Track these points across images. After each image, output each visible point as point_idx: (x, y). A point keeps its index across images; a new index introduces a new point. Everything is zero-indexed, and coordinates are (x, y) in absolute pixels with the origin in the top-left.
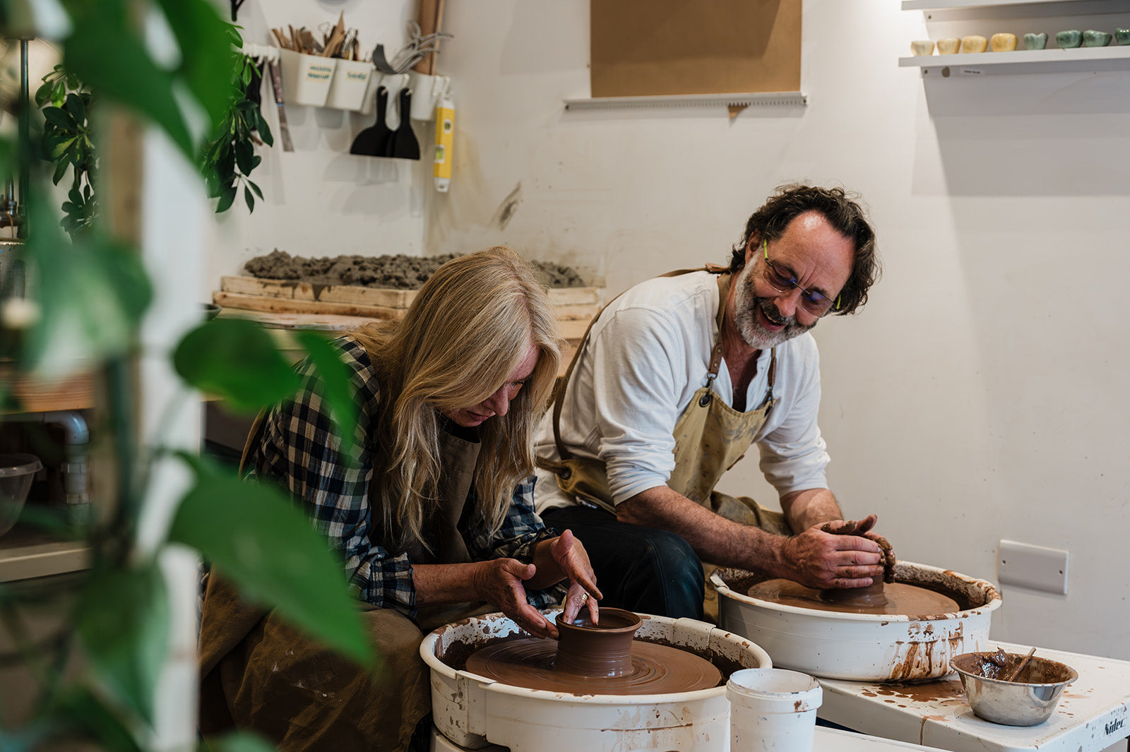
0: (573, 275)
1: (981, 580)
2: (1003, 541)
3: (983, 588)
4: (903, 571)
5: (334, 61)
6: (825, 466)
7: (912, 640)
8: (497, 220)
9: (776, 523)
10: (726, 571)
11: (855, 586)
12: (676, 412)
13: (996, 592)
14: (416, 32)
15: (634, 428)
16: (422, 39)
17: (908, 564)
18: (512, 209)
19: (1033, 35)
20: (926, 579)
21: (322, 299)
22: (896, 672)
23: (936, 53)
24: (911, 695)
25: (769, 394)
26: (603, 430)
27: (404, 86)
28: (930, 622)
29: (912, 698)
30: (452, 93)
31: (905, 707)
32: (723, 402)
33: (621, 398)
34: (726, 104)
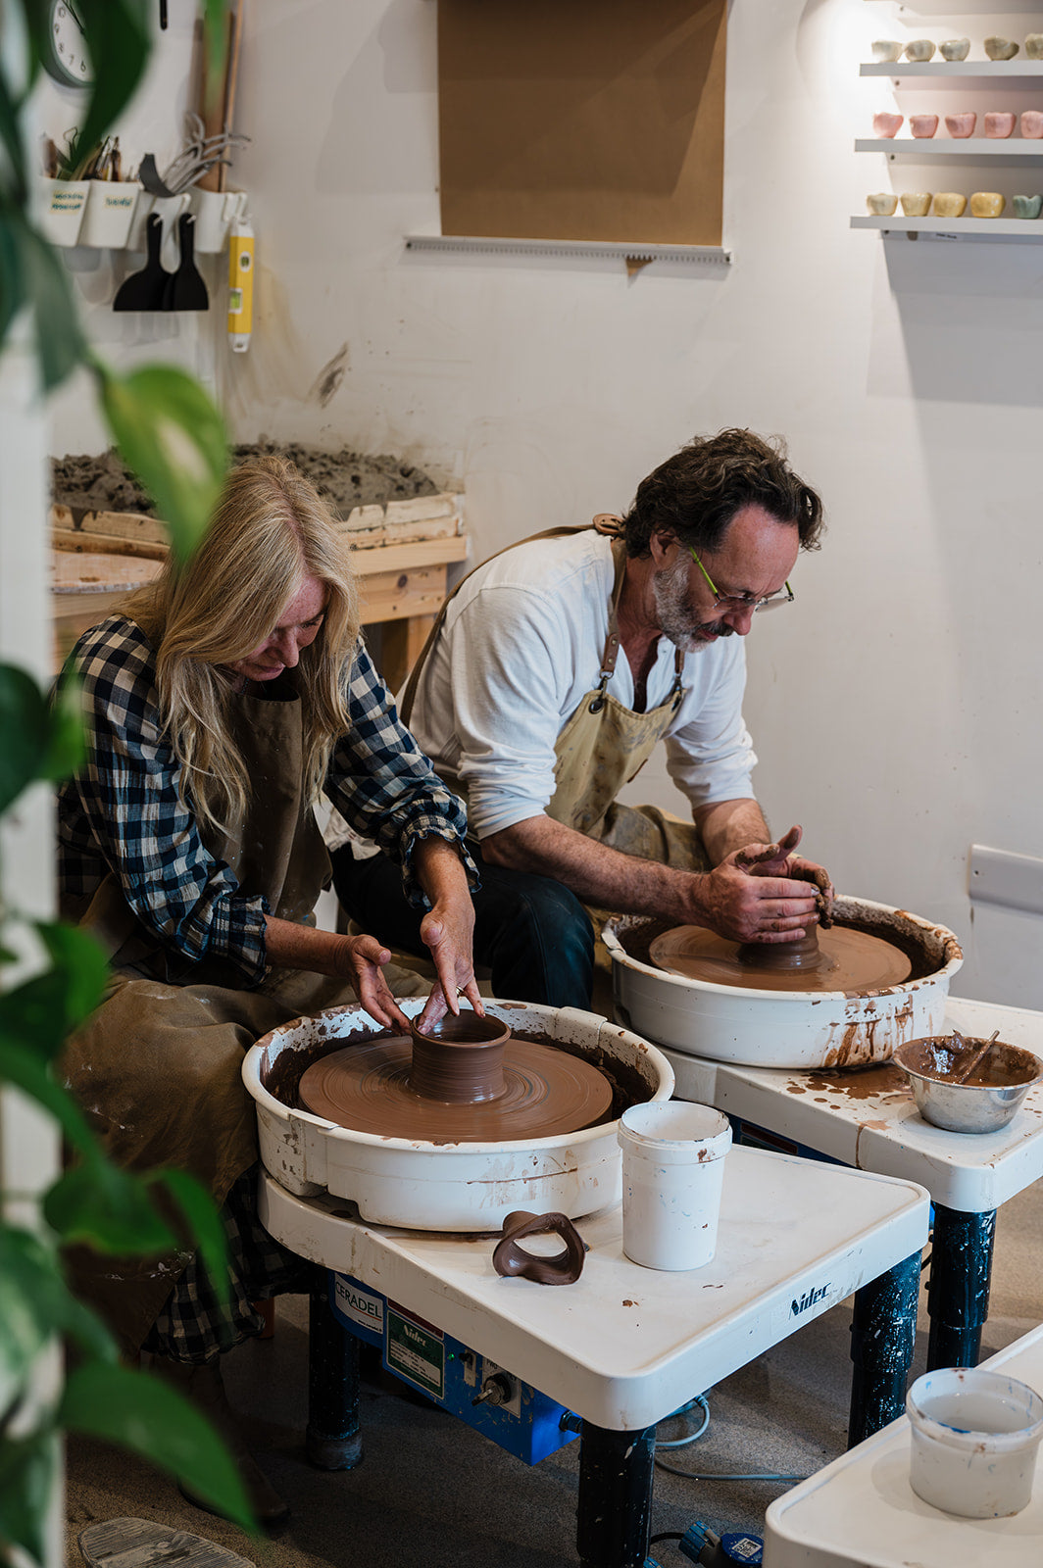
0: (421, 479)
1: (940, 927)
2: (975, 846)
3: (941, 939)
4: (845, 909)
5: (87, 183)
6: (751, 769)
7: (849, 1021)
8: (317, 393)
9: (686, 841)
10: (622, 919)
11: (782, 941)
12: (558, 720)
13: (957, 946)
14: (198, 131)
15: (503, 743)
16: (207, 141)
17: (852, 900)
18: (337, 379)
19: (1025, 198)
20: (873, 919)
21: (86, 529)
22: (830, 1058)
23: (899, 212)
24: (847, 1089)
25: (678, 682)
26: (464, 744)
27: (184, 210)
28: (872, 999)
29: (848, 1093)
30: (250, 215)
31: (838, 1108)
32: (621, 706)
33: (487, 704)
34: (623, 256)
